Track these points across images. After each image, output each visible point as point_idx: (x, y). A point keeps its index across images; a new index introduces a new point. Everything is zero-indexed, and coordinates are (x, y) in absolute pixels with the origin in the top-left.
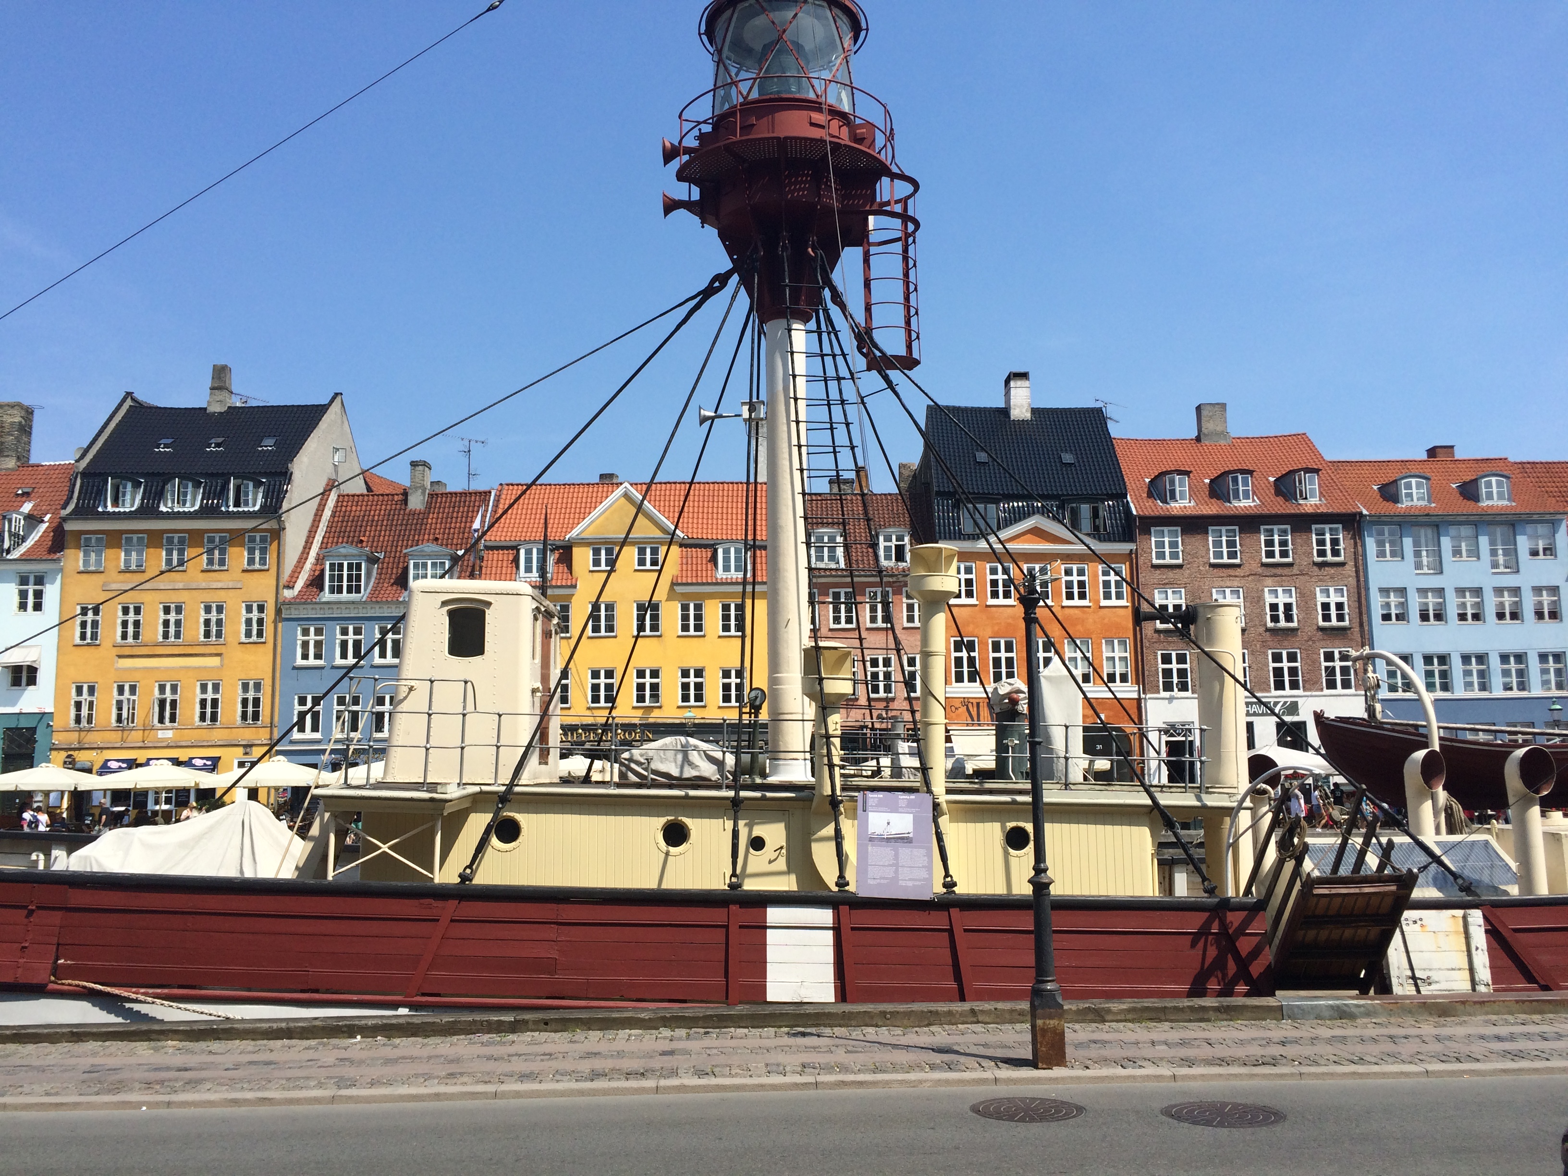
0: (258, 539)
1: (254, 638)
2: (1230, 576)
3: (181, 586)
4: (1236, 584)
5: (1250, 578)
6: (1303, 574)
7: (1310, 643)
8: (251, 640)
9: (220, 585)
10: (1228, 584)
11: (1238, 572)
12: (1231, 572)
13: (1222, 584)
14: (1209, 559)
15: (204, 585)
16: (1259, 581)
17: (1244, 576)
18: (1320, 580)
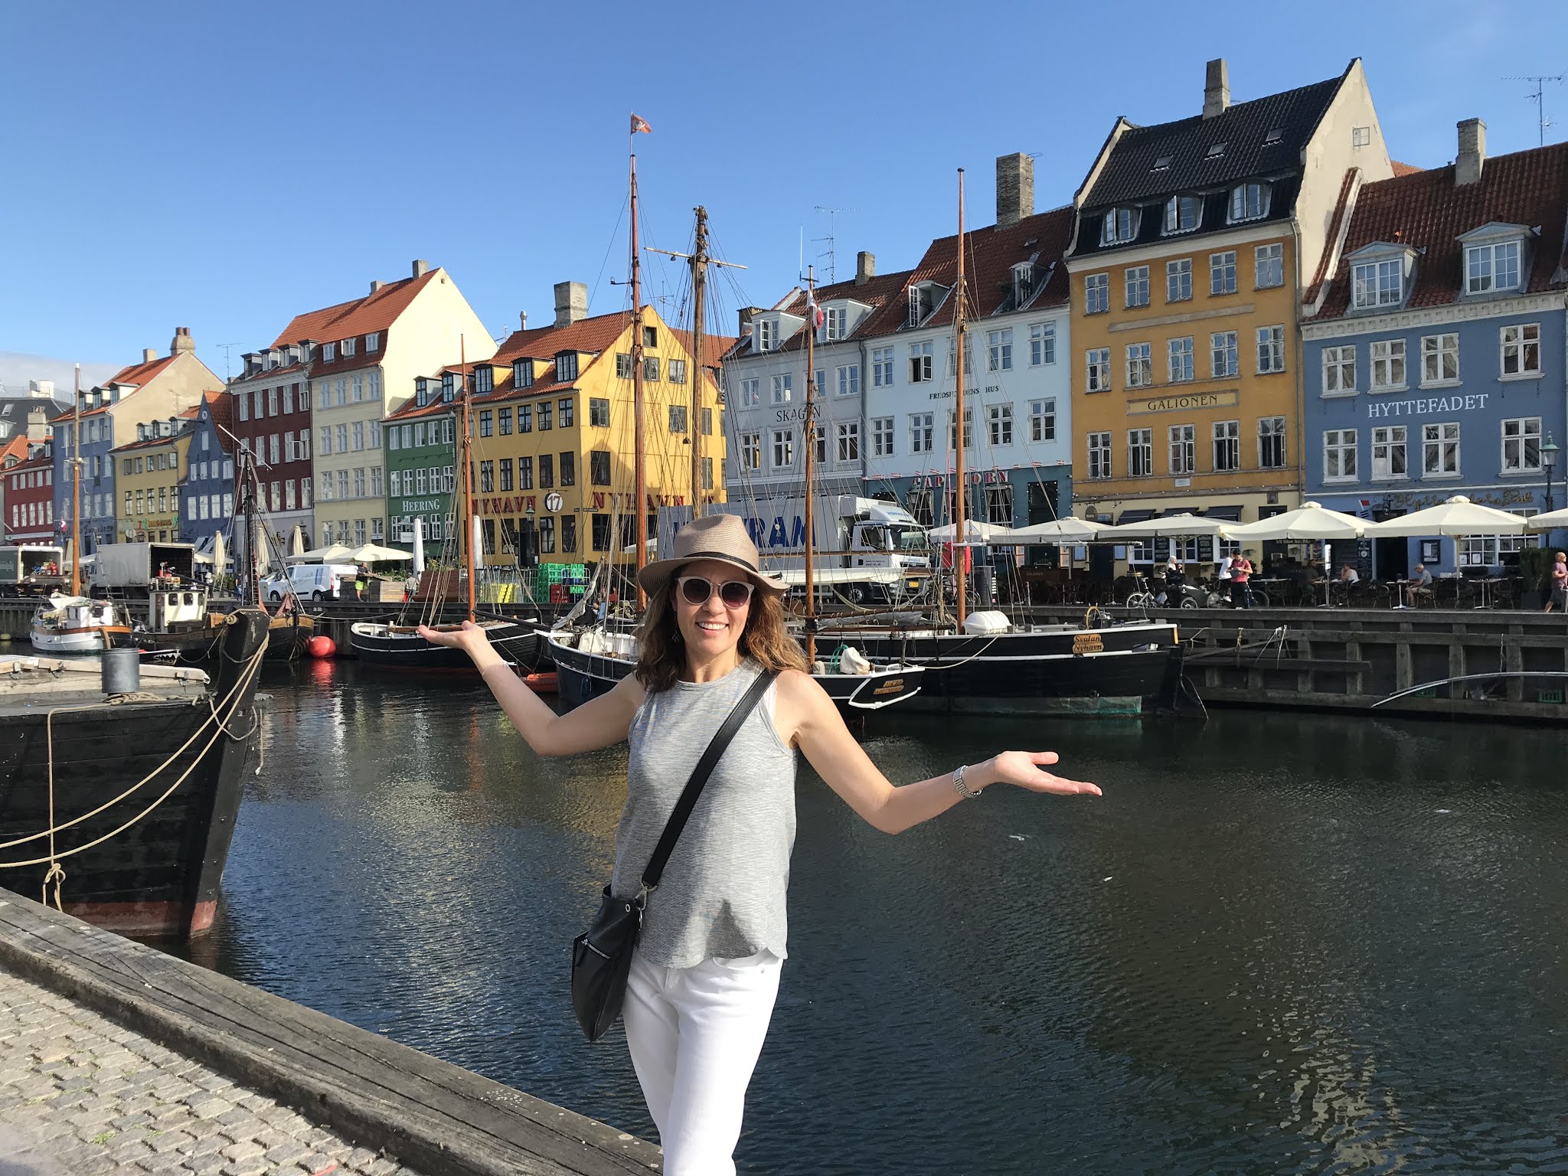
0: (1269, 251)
1: (1272, 369)
3: (1188, 317)
8: (1268, 371)
9: (1229, 311)
15: (1213, 313)
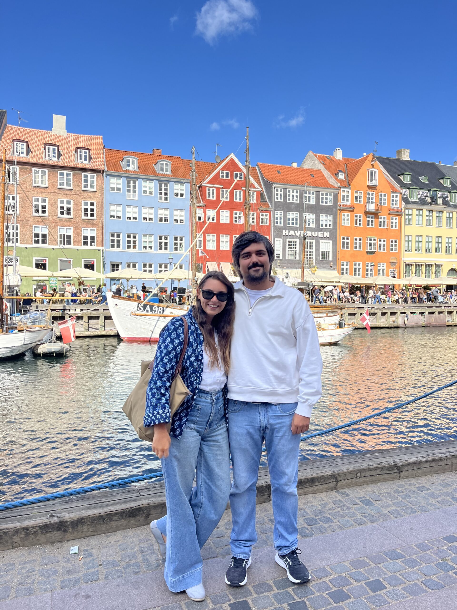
2: (42, 192)
4: (44, 196)
5: (52, 194)
6: (77, 195)
7: (78, 225)
10: (40, 195)
11: (46, 191)
12: (42, 190)
13: (38, 195)
14: (32, 183)
16: (55, 195)
17: (48, 193)
18: (84, 198)
